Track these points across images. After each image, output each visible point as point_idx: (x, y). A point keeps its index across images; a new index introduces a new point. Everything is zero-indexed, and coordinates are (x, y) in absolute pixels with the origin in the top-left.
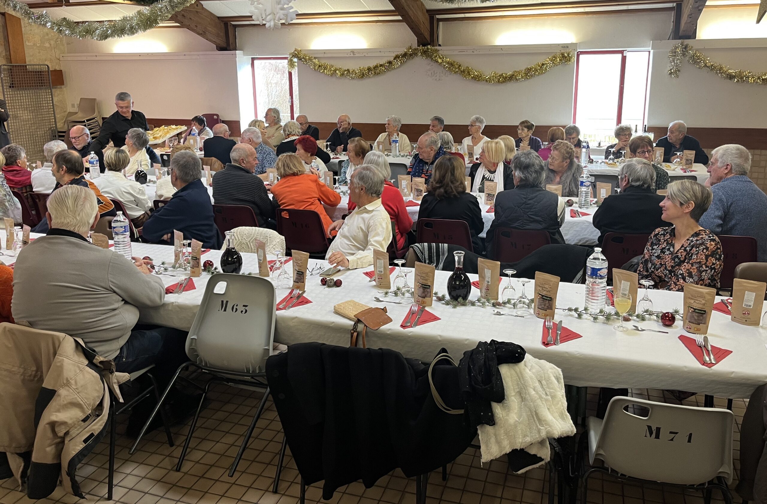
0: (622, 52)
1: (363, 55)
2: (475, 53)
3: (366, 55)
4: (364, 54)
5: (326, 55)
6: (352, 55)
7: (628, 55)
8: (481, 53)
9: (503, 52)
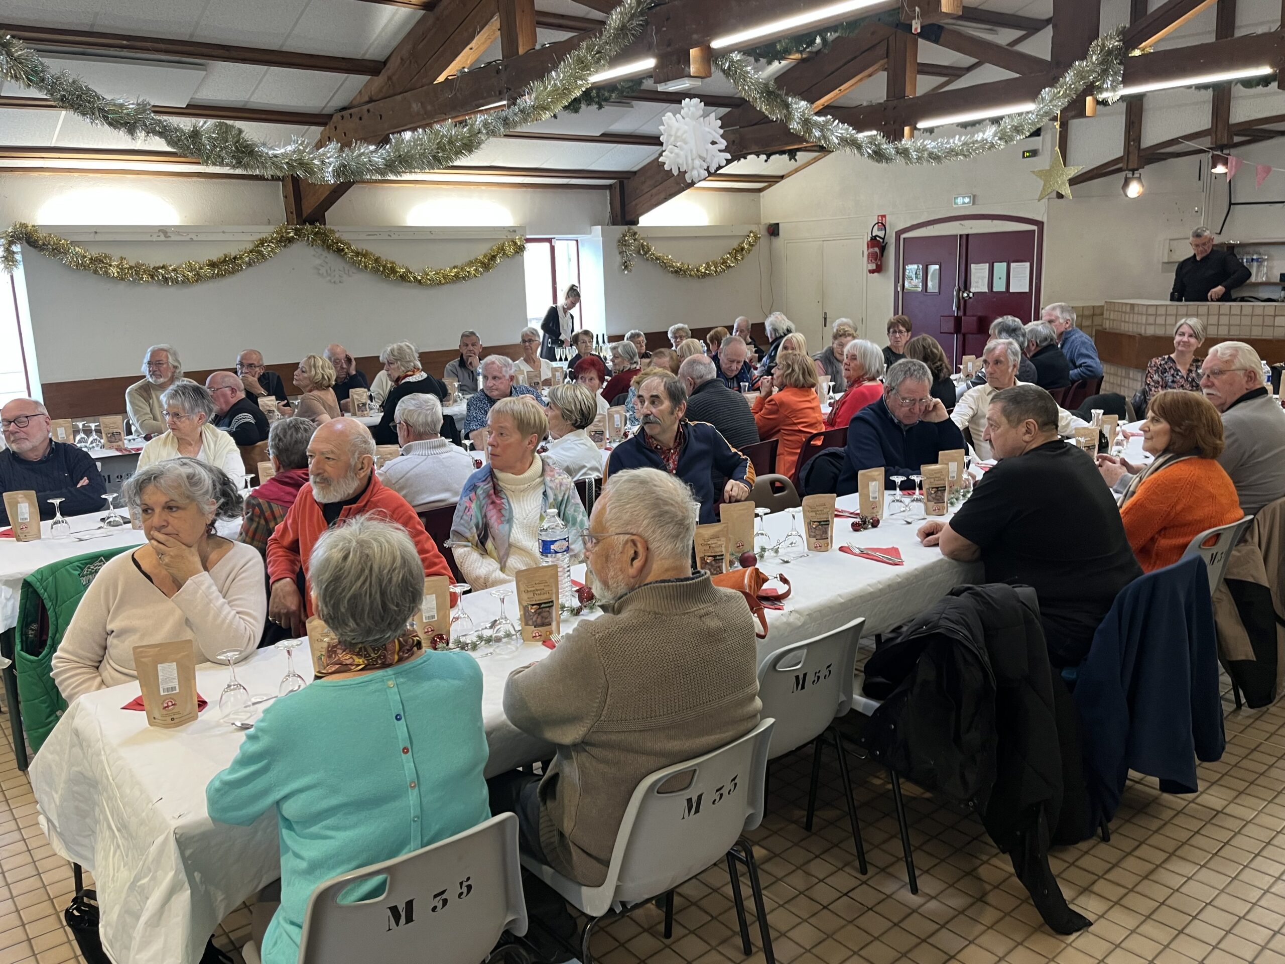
0: (549, 240)
1: (187, 238)
2: (393, 237)
3: (195, 238)
4: (190, 236)
5: (98, 238)
6: (162, 238)
7: (558, 245)
8: (401, 237)
9: (432, 237)
